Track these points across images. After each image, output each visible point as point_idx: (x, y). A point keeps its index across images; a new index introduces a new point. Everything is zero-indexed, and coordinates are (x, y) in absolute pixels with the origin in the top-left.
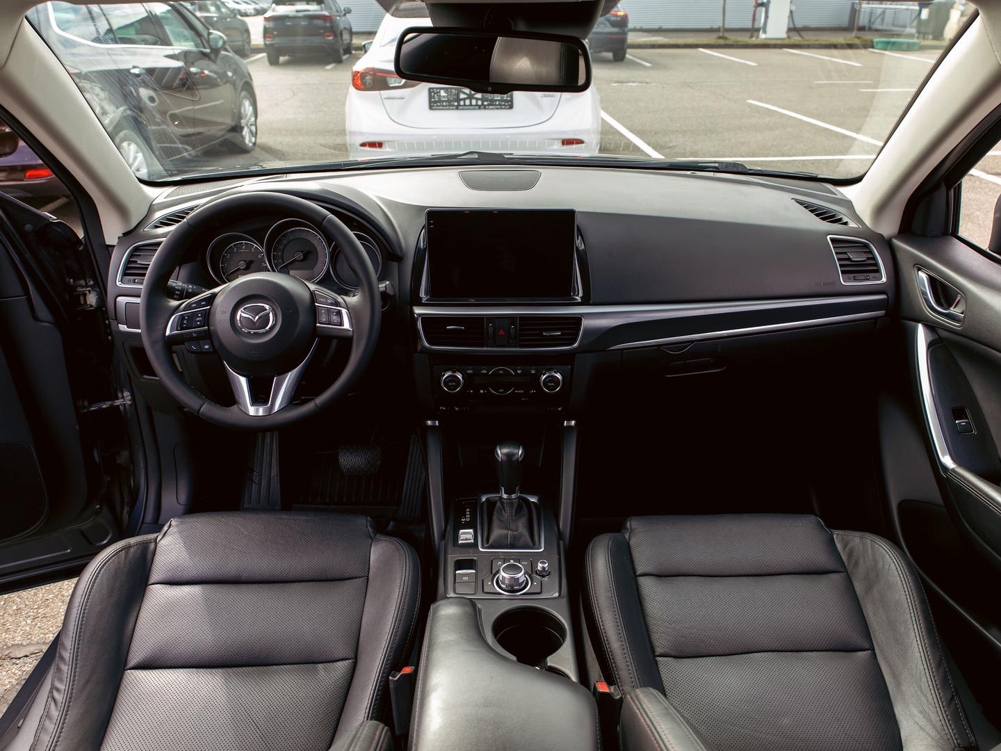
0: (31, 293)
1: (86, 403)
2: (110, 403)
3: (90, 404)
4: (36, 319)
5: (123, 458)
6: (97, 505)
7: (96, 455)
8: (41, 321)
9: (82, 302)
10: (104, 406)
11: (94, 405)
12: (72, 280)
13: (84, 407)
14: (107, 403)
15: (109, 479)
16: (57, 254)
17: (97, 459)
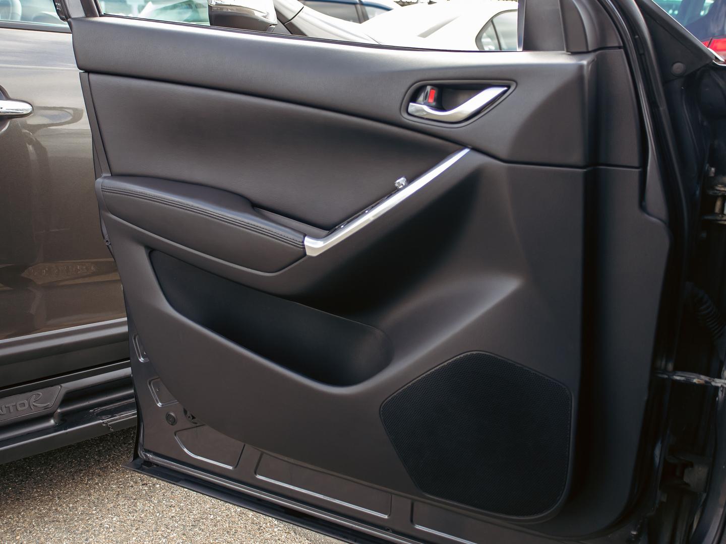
0: (649, 168)
1: (670, 367)
2: (707, 379)
3: (677, 368)
4: (642, 206)
5: (696, 475)
6: (635, 530)
7: (657, 452)
8: (648, 214)
9: (717, 210)
10: (695, 381)
11: (680, 373)
12: (713, 169)
13: (665, 371)
14: (703, 377)
15: (664, 499)
16: (705, 123)
17: (657, 460)
